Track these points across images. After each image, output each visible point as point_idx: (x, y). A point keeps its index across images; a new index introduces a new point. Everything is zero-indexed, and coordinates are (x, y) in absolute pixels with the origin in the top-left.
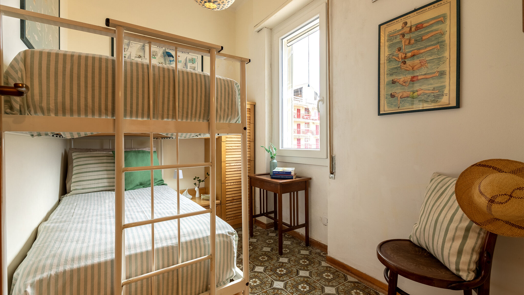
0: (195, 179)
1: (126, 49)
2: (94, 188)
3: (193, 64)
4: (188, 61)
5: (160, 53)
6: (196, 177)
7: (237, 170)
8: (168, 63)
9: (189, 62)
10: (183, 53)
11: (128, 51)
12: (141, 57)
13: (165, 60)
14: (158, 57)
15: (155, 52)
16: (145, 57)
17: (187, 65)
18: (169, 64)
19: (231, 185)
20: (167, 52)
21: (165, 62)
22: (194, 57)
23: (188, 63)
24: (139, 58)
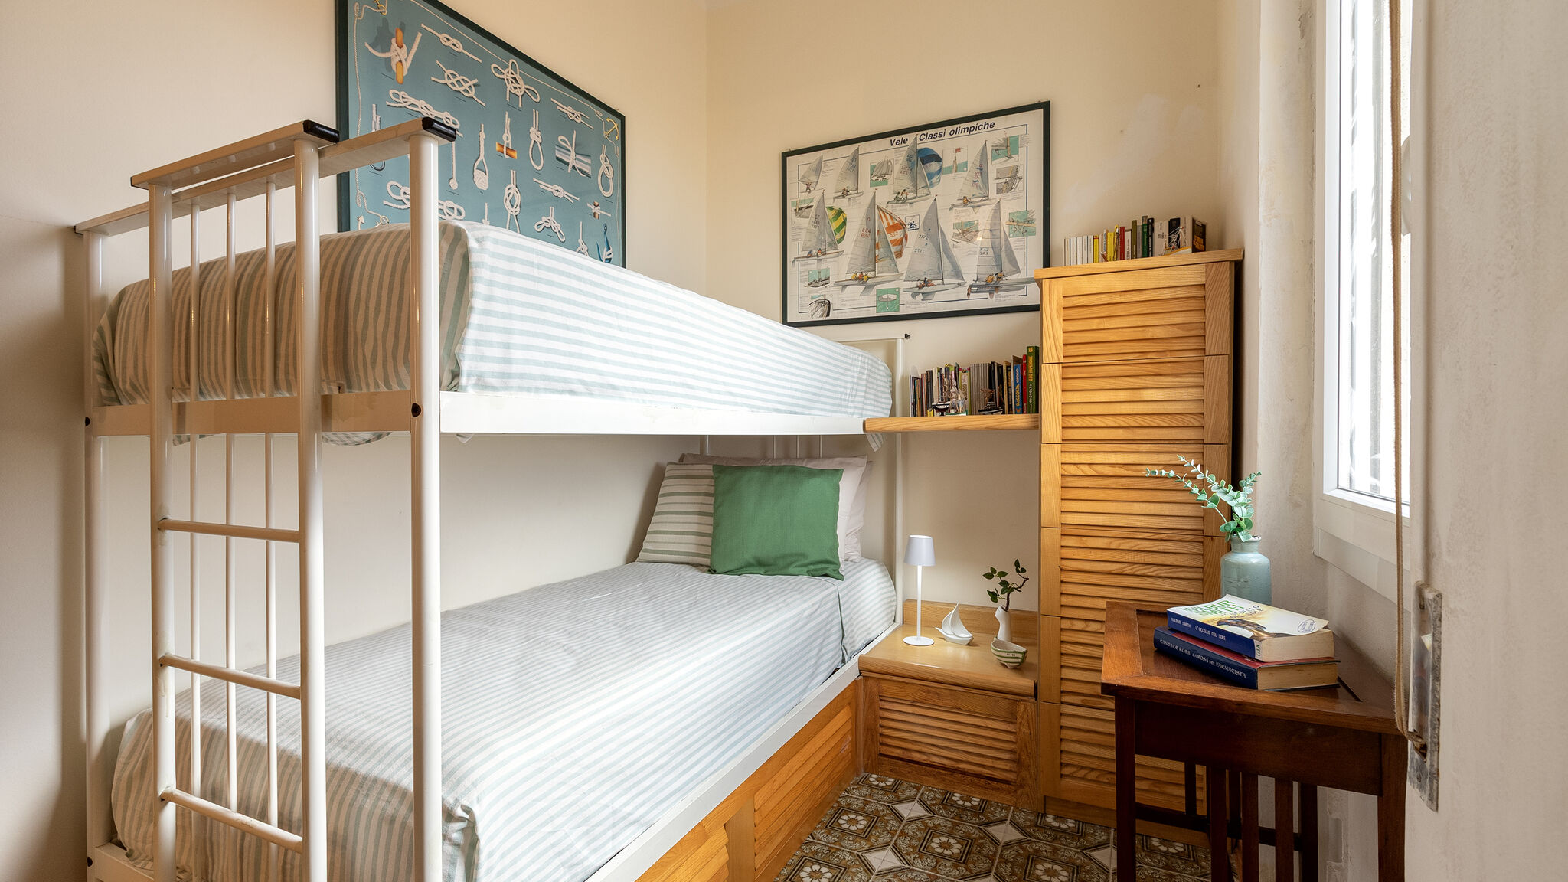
0: (989, 576)
1: (813, 185)
2: (671, 553)
3: (1009, 157)
4: (989, 156)
5: (900, 162)
6: (993, 571)
7: (1120, 571)
8: (923, 184)
9: (994, 158)
10: (974, 132)
11: (817, 188)
12: (848, 195)
13: (914, 180)
14: (892, 178)
15: (885, 166)
16: (857, 189)
17: (985, 169)
18: (927, 186)
19: (1087, 629)
20: (920, 151)
21: (915, 185)
22: (1011, 133)
23: (990, 161)
24: (843, 196)
